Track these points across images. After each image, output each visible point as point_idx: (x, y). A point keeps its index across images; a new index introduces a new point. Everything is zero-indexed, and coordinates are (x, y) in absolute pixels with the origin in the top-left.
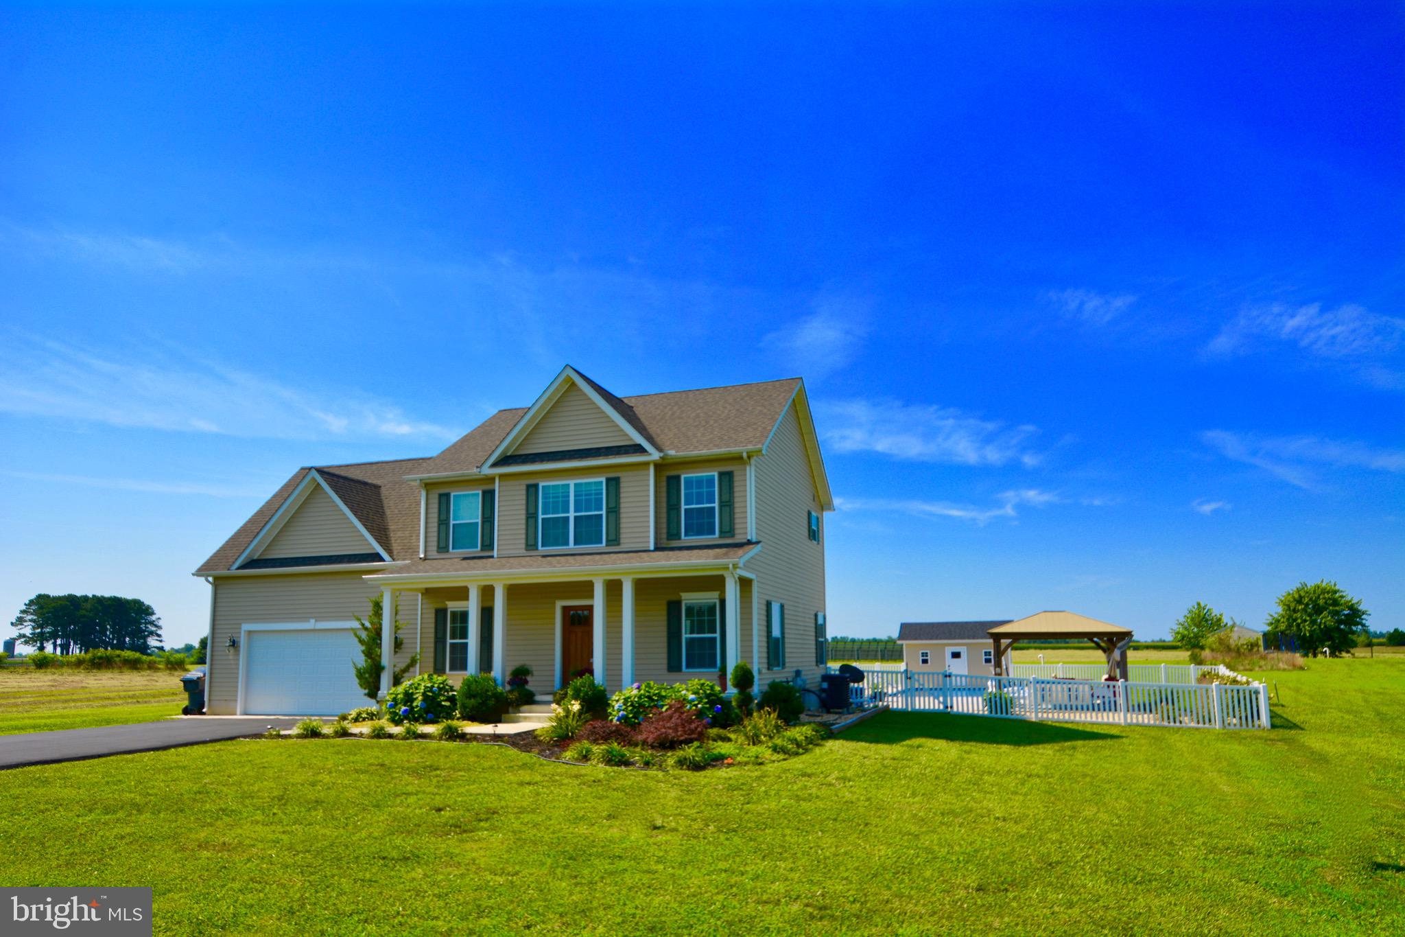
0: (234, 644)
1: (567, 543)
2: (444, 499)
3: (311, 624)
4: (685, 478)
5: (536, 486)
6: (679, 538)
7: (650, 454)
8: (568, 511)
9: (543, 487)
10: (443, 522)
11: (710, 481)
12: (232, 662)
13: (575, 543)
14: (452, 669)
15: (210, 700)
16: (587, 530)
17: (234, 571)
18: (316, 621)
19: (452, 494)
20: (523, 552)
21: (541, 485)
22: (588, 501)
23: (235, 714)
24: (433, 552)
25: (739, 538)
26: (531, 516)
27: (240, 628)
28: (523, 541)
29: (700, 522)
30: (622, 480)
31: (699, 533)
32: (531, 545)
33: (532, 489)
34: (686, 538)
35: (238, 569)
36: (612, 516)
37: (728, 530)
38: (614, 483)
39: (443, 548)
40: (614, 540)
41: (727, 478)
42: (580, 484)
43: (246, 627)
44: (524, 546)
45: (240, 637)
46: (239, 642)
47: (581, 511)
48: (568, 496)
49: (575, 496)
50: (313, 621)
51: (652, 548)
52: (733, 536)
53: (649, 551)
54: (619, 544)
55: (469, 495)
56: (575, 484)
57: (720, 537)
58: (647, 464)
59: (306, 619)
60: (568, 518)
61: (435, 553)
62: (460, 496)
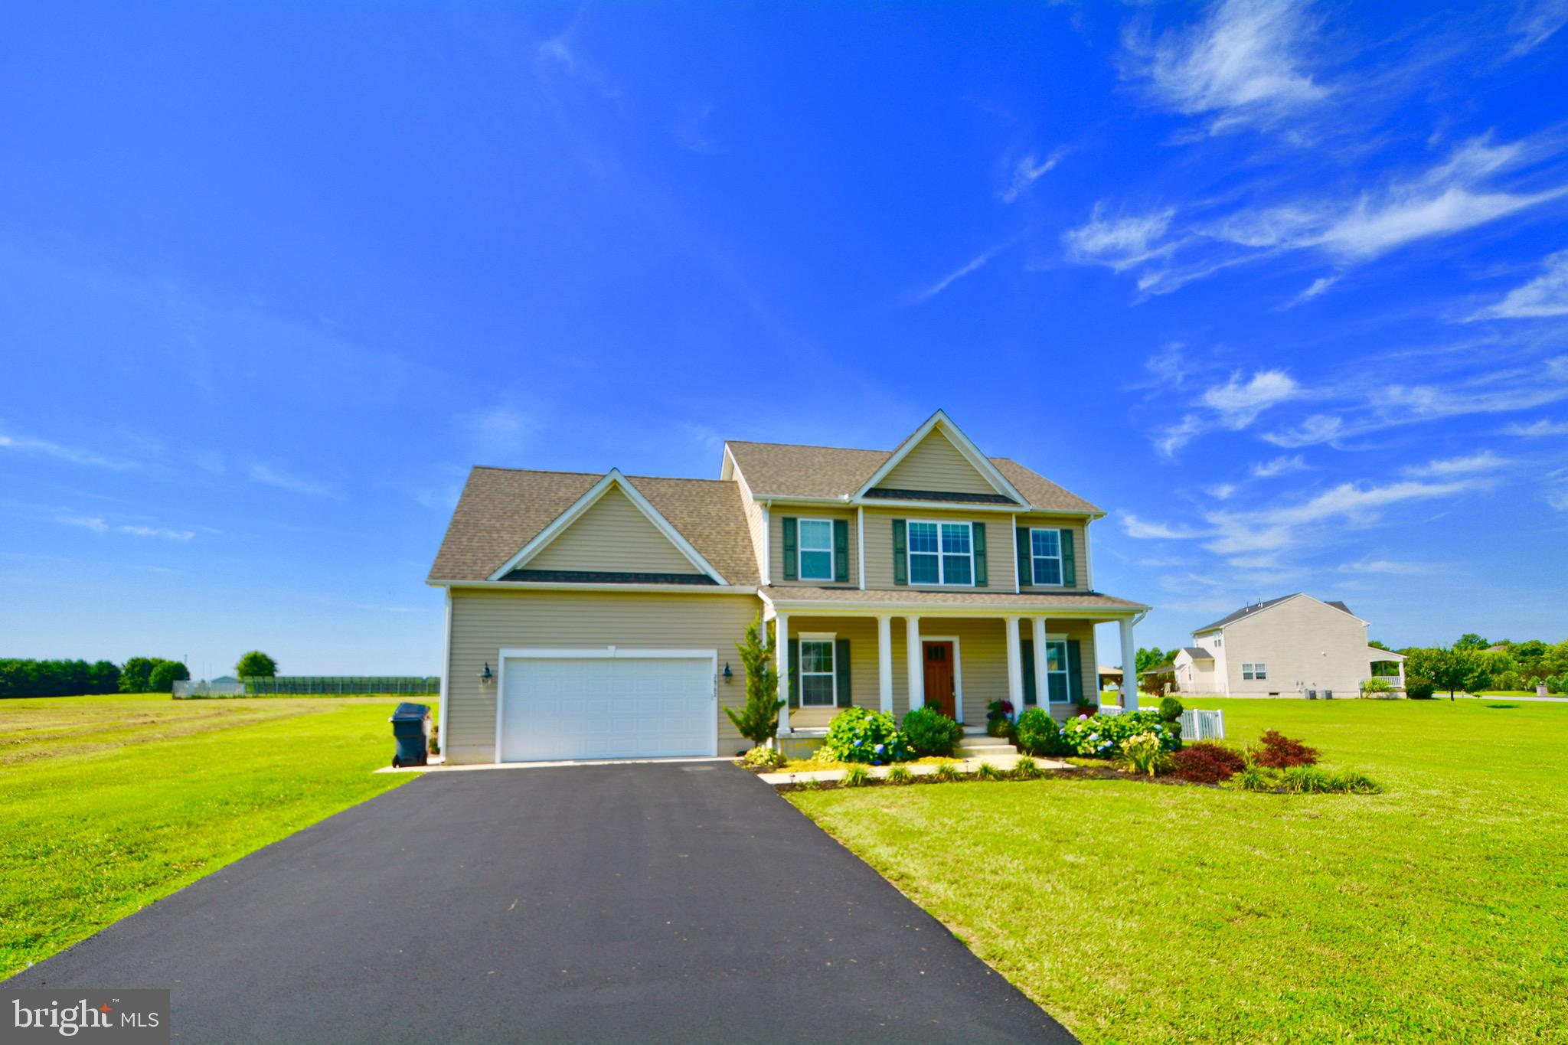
0: (488, 675)
1: (937, 580)
2: (789, 525)
3: (611, 652)
4: (1033, 532)
5: (903, 522)
6: (1031, 585)
7: (1022, 506)
8: (936, 550)
9: (910, 524)
10: (790, 548)
11: (1054, 534)
12: (484, 697)
13: (946, 581)
14: (806, 702)
15: (447, 746)
16: (957, 571)
17: (494, 581)
18: (617, 648)
19: (799, 521)
20: (892, 585)
21: (908, 522)
22: (956, 543)
23: (494, 763)
24: (780, 581)
25: (1080, 588)
26: (899, 552)
27: (498, 654)
28: (892, 575)
29: (1047, 572)
30: (987, 526)
31: (1047, 581)
32: (900, 581)
33: (898, 525)
34: (1038, 585)
35: (501, 579)
36: (980, 559)
37: (1071, 582)
38: (979, 528)
39: (790, 576)
40: (982, 582)
41: (1067, 535)
42: (948, 526)
43: (505, 653)
44: (892, 580)
45: (497, 665)
46: (497, 671)
47: (949, 551)
48: (936, 536)
49: (943, 536)
50: (612, 648)
51: (1018, 591)
52: (1075, 586)
53: (1015, 594)
54: (986, 586)
55: (818, 523)
56: (943, 526)
57: (1065, 586)
58: (1009, 515)
59: (604, 645)
60: (936, 557)
61: (781, 580)
62: (808, 522)
